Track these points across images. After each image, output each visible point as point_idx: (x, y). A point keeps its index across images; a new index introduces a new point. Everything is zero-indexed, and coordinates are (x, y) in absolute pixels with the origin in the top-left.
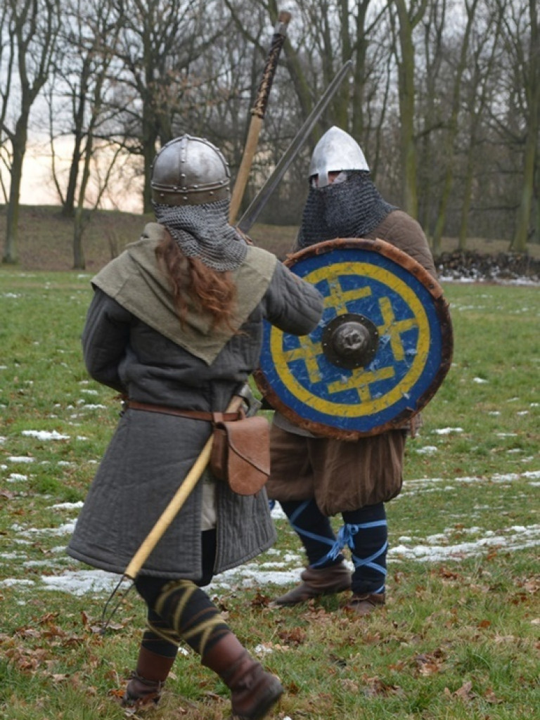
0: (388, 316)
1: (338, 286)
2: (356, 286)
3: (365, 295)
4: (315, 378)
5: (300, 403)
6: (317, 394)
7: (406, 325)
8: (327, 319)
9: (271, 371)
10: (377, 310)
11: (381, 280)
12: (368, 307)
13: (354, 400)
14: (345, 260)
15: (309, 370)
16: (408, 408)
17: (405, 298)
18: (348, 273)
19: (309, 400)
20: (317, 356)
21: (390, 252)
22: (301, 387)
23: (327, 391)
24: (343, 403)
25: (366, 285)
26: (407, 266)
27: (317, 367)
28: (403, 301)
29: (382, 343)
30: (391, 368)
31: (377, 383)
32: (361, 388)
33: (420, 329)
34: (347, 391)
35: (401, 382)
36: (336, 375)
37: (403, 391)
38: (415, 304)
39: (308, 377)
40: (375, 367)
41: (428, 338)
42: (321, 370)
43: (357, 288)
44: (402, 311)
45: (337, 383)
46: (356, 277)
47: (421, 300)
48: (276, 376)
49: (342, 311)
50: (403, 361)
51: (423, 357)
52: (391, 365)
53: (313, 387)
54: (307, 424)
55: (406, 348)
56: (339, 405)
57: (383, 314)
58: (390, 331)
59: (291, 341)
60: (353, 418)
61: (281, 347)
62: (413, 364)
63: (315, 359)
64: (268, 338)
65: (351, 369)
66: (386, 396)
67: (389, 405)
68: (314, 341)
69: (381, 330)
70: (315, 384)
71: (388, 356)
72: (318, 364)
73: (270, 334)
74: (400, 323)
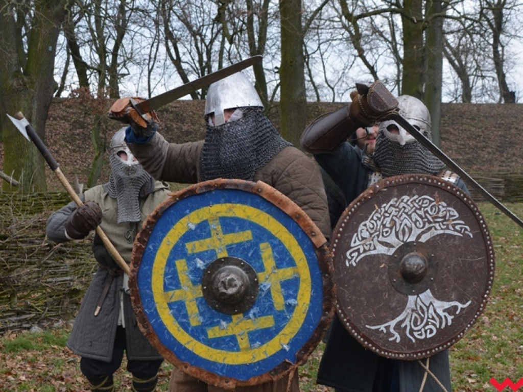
0: (269, 263)
1: (219, 228)
2: (237, 229)
3: (246, 239)
4: (195, 321)
6: (197, 338)
7: (287, 273)
8: (207, 262)
9: (152, 310)
10: (257, 256)
11: (262, 225)
12: (248, 252)
13: (233, 347)
14: (226, 202)
15: (189, 313)
16: (287, 361)
17: (287, 246)
18: (230, 215)
19: (188, 343)
20: (197, 299)
21: (271, 195)
22: (181, 328)
23: (206, 335)
24: (222, 349)
25: (247, 229)
26: (288, 211)
27: (197, 311)
28: (284, 248)
29: (261, 290)
30: (271, 317)
31: (256, 331)
32: (239, 335)
33: (301, 279)
34: (227, 337)
35: (280, 333)
36: (215, 320)
37: (282, 342)
38: (297, 252)
39: (189, 320)
40: (254, 314)
41: (309, 289)
42: (202, 314)
43: (238, 231)
44: (283, 259)
45: (216, 328)
46: (236, 220)
47: (302, 248)
48: (156, 315)
49: (222, 255)
50: (283, 311)
51: (303, 309)
52: (270, 315)
53: (192, 330)
54: (186, 367)
55: (286, 297)
56: (219, 351)
57: (264, 261)
58: (271, 278)
59: (172, 281)
60: (231, 366)
61: (162, 286)
62: (294, 314)
63: (195, 302)
64: (150, 277)
65: (231, 315)
66: (265, 345)
67: (268, 356)
68: (194, 283)
69: (261, 276)
70: (195, 327)
71: (268, 304)
72: (198, 307)
73: (151, 272)
74: (281, 271)
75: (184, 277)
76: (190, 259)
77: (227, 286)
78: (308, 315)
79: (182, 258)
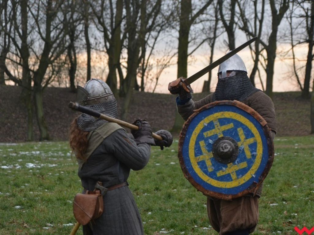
0: (242, 137)
1: (218, 124)
2: (226, 123)
3: (231, 127)
4: (210, 170)
5: (204, 182)
6: (212, 177)
7: (251, 140)
8: (214, 140)
9: (190, 167)
10: (237, 134)
11: (237, 120)
12: (232, 133)
13: (229, 179)
14: (220, 111)
15: (207, 165)
16: (255, 182)
17: (249, 128)
18: (223, 117)
19: (208, 180)
20: (211, 159)
21: (240, 105)
22: (204, 174)
23: (216, 175)
24: (224, 181)
25: (231, 122)
26: (249, 112)
27: (211, 164)
28: (248, 129)
29: (240, 150)
30: (245, 162)
31: (239, 170)
32: (232, 173)
33: (257, 142)
34: (226, 175)
35: (251, 169)
36: (220, 168)
37: (252, 174)
38: (254, 130)
39: (207, 169)
40: (238, 162)
41: (262, 146)
42: (213, 165)
43: (226, 124)
44: (249, 134)
45: (221, 171)
46: (226, 119)
47: (257, 128)
48: (192, 169)
49: (221, 136)
50: (251, 159)
51: (260, 157)
52: (245, 161)
53: (210, 174)
55: (251, 152)
56: (223, 182)
57: (240, 136)
58: (244, 144)
59: (198, 152)
60: (229, 188)
61: (194, 155)
62: (256, 160)
63: (210, 160)
64: (188, 151)
65: (227, 164)
66: (244, 176)
67: (246, 181)
68: (209, 151)
69: (239, 144)
70: (210, 172)
71: (243, 156)
72: (211, 162)
73: (188, 149)
74: (248, 140)
75: (204, 149)
76: (206, 140)
77: (224, 149)
78: (262, 159)
79: (202, 140)
